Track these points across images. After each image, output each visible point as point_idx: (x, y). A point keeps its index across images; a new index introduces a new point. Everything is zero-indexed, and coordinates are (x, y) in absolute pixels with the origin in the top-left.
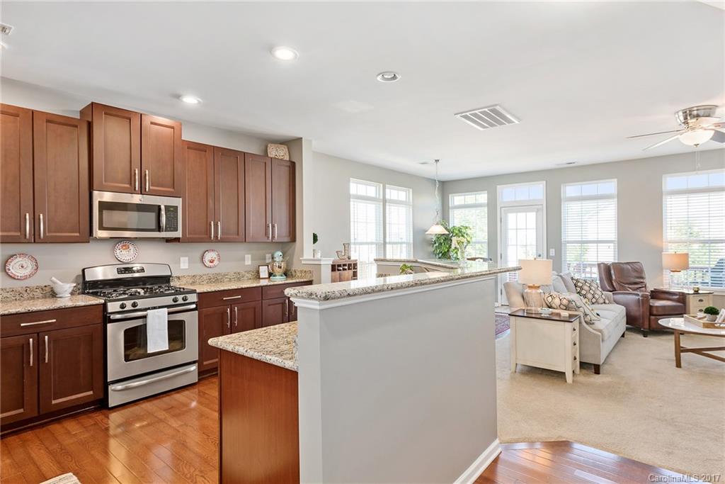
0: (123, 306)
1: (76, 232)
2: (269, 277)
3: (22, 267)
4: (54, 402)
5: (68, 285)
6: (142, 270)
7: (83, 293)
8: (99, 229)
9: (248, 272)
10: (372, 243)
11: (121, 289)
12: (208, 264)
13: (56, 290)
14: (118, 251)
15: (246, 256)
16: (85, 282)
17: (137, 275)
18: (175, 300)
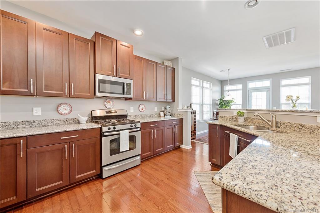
0: (109, 129)
1: (88, 93)
2: (164, 117)
3: (65, 109)
4: (77, 177)
5: (85, 118)
6: (116, 112)
7: (91, 122)
8: (98, 92)
9: (156, 114)
10: (198, 104)
11: (107, 120)
12: (141, 110)
13: (79, 120)
14: (106, 103)
15: (155, 107)
16: (92, 117)
17: (113, 114)
18: (132, 126)
